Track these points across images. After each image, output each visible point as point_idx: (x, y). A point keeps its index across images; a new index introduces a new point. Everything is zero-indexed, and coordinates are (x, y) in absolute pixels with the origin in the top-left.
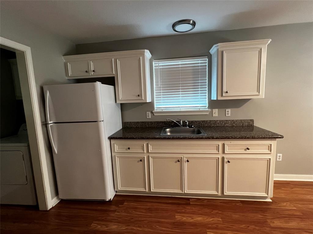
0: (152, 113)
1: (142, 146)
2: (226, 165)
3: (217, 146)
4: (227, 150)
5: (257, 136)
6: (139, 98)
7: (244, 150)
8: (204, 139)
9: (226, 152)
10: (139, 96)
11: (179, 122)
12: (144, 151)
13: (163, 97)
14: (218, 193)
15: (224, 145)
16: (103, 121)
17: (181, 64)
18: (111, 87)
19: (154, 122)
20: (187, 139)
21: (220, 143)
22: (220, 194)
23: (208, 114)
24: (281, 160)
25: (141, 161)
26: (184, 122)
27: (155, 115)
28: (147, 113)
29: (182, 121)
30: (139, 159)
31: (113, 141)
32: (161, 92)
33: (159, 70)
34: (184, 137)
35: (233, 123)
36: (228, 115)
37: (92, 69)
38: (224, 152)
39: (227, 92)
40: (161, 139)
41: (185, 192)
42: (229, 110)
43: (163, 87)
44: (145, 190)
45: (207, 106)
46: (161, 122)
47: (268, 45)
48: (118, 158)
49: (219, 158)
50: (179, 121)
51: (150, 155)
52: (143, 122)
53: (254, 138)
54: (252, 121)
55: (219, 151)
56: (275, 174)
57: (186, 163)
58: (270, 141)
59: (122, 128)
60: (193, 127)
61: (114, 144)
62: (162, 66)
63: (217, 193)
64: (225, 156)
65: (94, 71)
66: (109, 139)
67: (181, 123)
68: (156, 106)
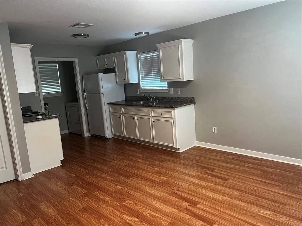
1: (120, 109)
2: (153, 124)
3: (149, 111)
6: (125, 81)
12: (121, 112)
13: (144, 79)
16: (102, 94)
23: (167, 92)
24: (216, 132)
25: (120, 117)
27: (141, 92)
28: (137, 90)
31: (110, 106)
33: (142, 61)
35: (182, 99)
39: (163, 77)
41: (138, 139)
42: (180, 89)
43: (144, 72)
48: (112, 115)
51: (123, 115)
52: (135, 97)
54: (193, 98)
55: (150, 115)
57: (137, 120)
59: (125, 99)
60: (157, 101)
63: (151, 141)
65: (107, 65)
66: (108, 104)
67: (151, 98)
68: (142, 85)
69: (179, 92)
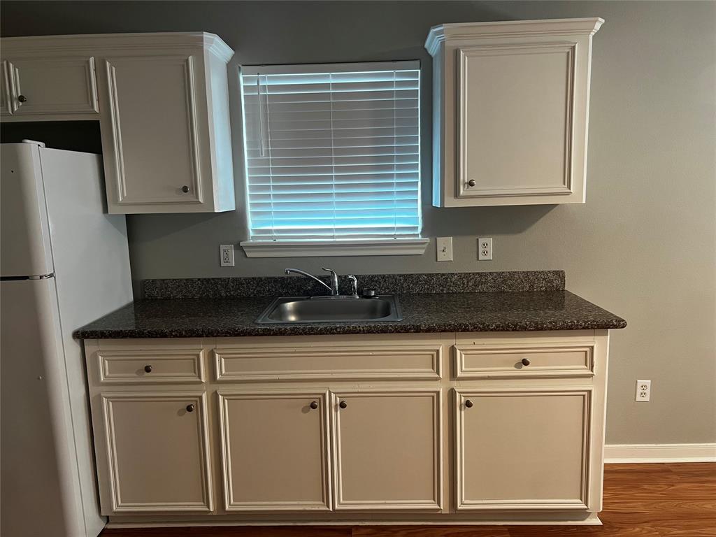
0: (239, 248)
1: (194, 359)
2: (461, 415)
3: (433, 355)
4: (463, 368)
5: (551, 323)
6: (188, 197)
7: (516, 366)
8: (391, 332)
9: (459, 374)
10: (185, 189)
11: (328, 279)
12: (200, 377)
13: (275, 196)
14: (439, 504)
15: (453, 351)
16: (51, 275)
17: (335, 86)
18: (88, 159)
19: (245, 279)
20: (339, 333)
21: (441, 345)
22: (444, 506)
23: (422, 252)
24: (647, 399)
25: (189, 409)
26: (344, 280)
27: (249, 255)
28: (223, 247)
29: (339, 277)
30: (185, 405)
31: (91, 346)
32: (267, 179)
33: (261, 103)
34: (328, 327)
35: (502, 282)
36: (486, 258)
37: (16, 91)
38: (453, 374)
39: (471, 184)
40: (256, 335)
41: (336, 507)
42: (490, 241)
43: (274, 162)
44: (206, 509)
45: (420, 227)
46: (269, 280)
47: (593, 36)
48: (111, 403)
49: (438, 393)
50: (329, 277)
51: (222, 390)
52: (208, 280)
53: (542, 329)
54: (560, 275)
55: (438, 372)
56: (606, 444)
57: (336, 411)
58: (591, 338)
59: (131, 299)
60: (371, 297)
61: (95, 357)
62: (272, 88)
63: (437, 507)
64: (459, 387)
65: (21, 99)
66: (78, 338)
67: (334, 282)
68: (252, 224)
69: (485, 253)
